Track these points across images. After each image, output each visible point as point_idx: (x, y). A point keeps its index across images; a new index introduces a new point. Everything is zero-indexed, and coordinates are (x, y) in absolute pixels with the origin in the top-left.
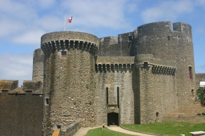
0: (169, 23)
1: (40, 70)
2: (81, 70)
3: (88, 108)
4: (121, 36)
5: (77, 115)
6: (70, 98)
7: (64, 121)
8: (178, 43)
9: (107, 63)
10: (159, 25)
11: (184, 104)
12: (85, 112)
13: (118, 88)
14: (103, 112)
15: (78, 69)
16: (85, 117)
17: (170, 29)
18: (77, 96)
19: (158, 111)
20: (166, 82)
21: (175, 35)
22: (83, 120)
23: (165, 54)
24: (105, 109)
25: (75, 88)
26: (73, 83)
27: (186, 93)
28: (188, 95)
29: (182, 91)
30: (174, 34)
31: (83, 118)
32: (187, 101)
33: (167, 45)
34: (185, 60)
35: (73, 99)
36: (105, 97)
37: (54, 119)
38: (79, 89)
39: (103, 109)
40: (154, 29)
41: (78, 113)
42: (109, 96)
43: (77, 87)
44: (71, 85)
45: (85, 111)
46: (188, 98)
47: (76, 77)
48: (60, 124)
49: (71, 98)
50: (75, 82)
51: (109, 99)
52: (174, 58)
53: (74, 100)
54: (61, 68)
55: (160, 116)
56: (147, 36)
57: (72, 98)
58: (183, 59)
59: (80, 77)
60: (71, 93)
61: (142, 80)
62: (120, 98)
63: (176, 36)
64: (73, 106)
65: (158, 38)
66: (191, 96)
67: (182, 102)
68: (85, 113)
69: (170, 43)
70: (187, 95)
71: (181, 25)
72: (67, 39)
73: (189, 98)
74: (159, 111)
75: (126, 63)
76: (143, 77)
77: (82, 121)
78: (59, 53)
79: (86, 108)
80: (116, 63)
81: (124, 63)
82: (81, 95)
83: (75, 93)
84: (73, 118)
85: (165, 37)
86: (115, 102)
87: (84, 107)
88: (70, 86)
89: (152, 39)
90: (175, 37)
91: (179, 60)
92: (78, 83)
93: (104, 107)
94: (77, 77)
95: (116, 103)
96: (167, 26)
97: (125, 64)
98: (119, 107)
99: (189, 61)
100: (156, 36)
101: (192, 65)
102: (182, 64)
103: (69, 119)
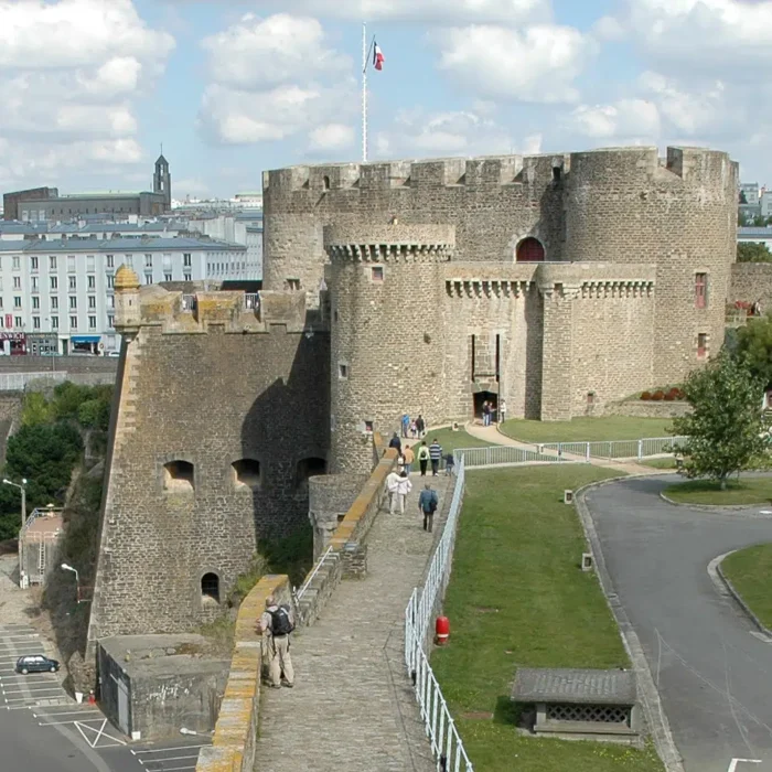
0: (648, 156)
1: (290, 240)
2: (414, 305)
3: (428, 384)
4: (533, 164)
5: (404, 400)
6: (390, 365)
7: (380, 413)
8: (667, 212)
9: (473, 280)
10: (622, 159)
11: (672, 370)
12: (421, 393)
13: (498, 336)
14: (463, 391)
15: (406, 304)
17: (649, 172)
18: (405, 362)
19: (593, 390)
21: (663, 189)
23: (631, 242)
24: (468, 382)
25: (400, 344)
26: (397, 335)
27: (678, 343)
28: (684, 347)
29: (667, 338)
30: (660, 187)
32: (681, 363)
33: (638, 216)
34: (684, 256)
35: (396, 368)
36: (466, 357)
37: (359, 408)
38: (410, 346)
39: (463, 382)
40: (608, 169)
41: (406, 397)
42: (478, 353)
43: (405, 343)
44: (393, 338)
45: (421, 391)
46: (684, 355)
47: (402, 321)
48: (370, 419)
49: (393, 365)
50: (401, 332)
51: (476, 362)
52: (654, 253)
53: (398, 370)
54: (372, 303)
55: (598, 401)
56: (589, 187)
57: (396, 365)
58: (680, 255)
59: (410, 321)
60: (392, 354)
61: (549, 324)
62: (501, 359)
63: (663, 192)
64: (396, 382)
65: (616, 197)
66: (694, 350)
67: (665, 368)
68: (421, 396)
69: (647, 212)
70: (683, 350)
71: (684, 158)
72: (383, 243)
73: (687, 357)
74: (596, 388)
76: (551, 317)
78: (368, 271)
79: (423, 385)
82: (413, 359)
83: (401, 354)
84: (397, 406)
85: (634, 195)
86: (490, 368)
87: (420, 384)
88: (391, 341)
89: (602, 198)
90: (660, 196)
91: (669, 256)
92: (408, 334)
93: (466, 379)
95: (494, 371)
96: (641, 163)
97: (516, 283)
98: (498, 379)
99: (699, 257)
100: (612, 191)
101: (708, 267)
102: (673, 267)
103: (389, 408)
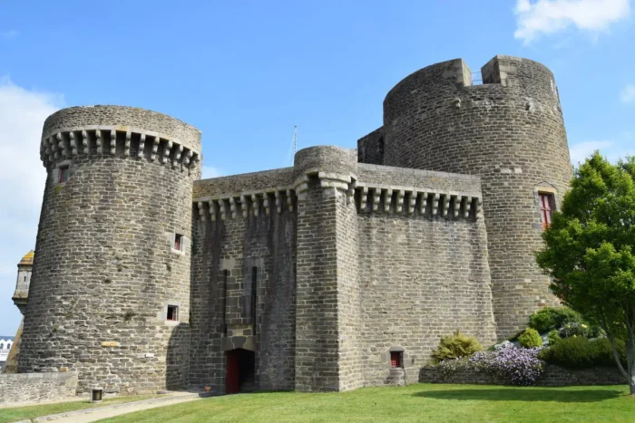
0: (455, 65)
2: (104, 213)
3: (120, 330)
5: (72, 352)
8: (487, 119)
12: (105, 343)
13: (254, 270)
14: (211, 348)
15: (91, 212)
16: (99, 361)
18: (80, 293)
19: (398, 346)
20: (438, 246)
21: (478, 96)
22: (92, 369)
24: (217, 336)
25: (76, 267)
26: (74, 254)
28: (537, 287)
29: (508, 275)
30: (474, 95)
31: (93, 362)
33: (451, 129)
34: (518, 171)
35: (65, 303)
38: (91, 270)
39: (211, 336)
40: (412, 92)
41: (76, 347)
42: (229, 295)
43: (83, 266)
44: (67, 259)
45: (104, 340)
46: (538, 298)
47: (82, 234)
49: (62, 298)
50: (80, 249)
51: (228, 306)
52: (477, 168)
53: (67, 306)
57: (65, 298)
58: (512, 168)
59: (94, 235)
60: (63, 282)
61: (305, 237)
62: (259, 302)
63: (479, 99)
64: (63, 324)
65: (424, 116)
67: (513, 316)
68: (104, 347)
69: (462, 123)
70: (535, 290)
71: (500, 63)
72: (66, 130)
73: (543, 301)
74: (402, 344)
75: (274, 189)
76: (307, 226)
77: (90, 374)
79: (109, 331)
80: (247, 193)
81: (268, 190)
82: (93, 290)
83: (76, 282)
84: (62, 361)
85: (444, 109)
87: (102, 329)
88: (64, 262)
90: (476, 103)
91: (495, 171)
92: (90, 253)
94: (86, 234)
95: (248, 319)
96: (448, 74)
97: (274, 193)
98: (255, 332)
99: (538, 173)
101: (553, 186)
102: (506, 184)
